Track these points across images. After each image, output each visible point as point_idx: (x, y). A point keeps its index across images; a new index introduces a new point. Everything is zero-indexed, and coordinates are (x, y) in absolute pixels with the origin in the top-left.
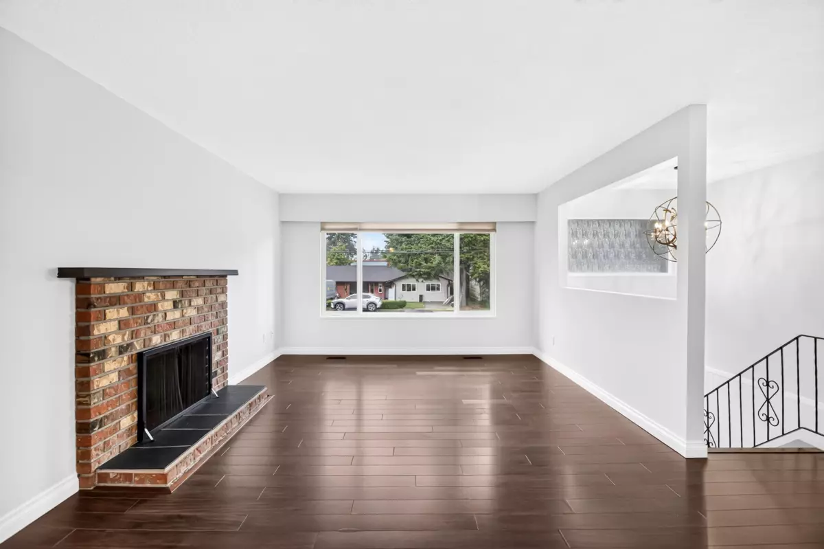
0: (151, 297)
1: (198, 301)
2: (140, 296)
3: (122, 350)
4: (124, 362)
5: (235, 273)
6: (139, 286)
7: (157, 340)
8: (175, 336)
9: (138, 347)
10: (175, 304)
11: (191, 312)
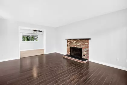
0: (72, 42)
1: (80, 43)
2: (71, 41)
3: (69, 46)
4: (69, 47)
5: (91, 39)
6: (71, 40)
7: (73, 46)
8: (75, 47)
9: (71, 46)
10: (76, 43)
11: (78, 44)
